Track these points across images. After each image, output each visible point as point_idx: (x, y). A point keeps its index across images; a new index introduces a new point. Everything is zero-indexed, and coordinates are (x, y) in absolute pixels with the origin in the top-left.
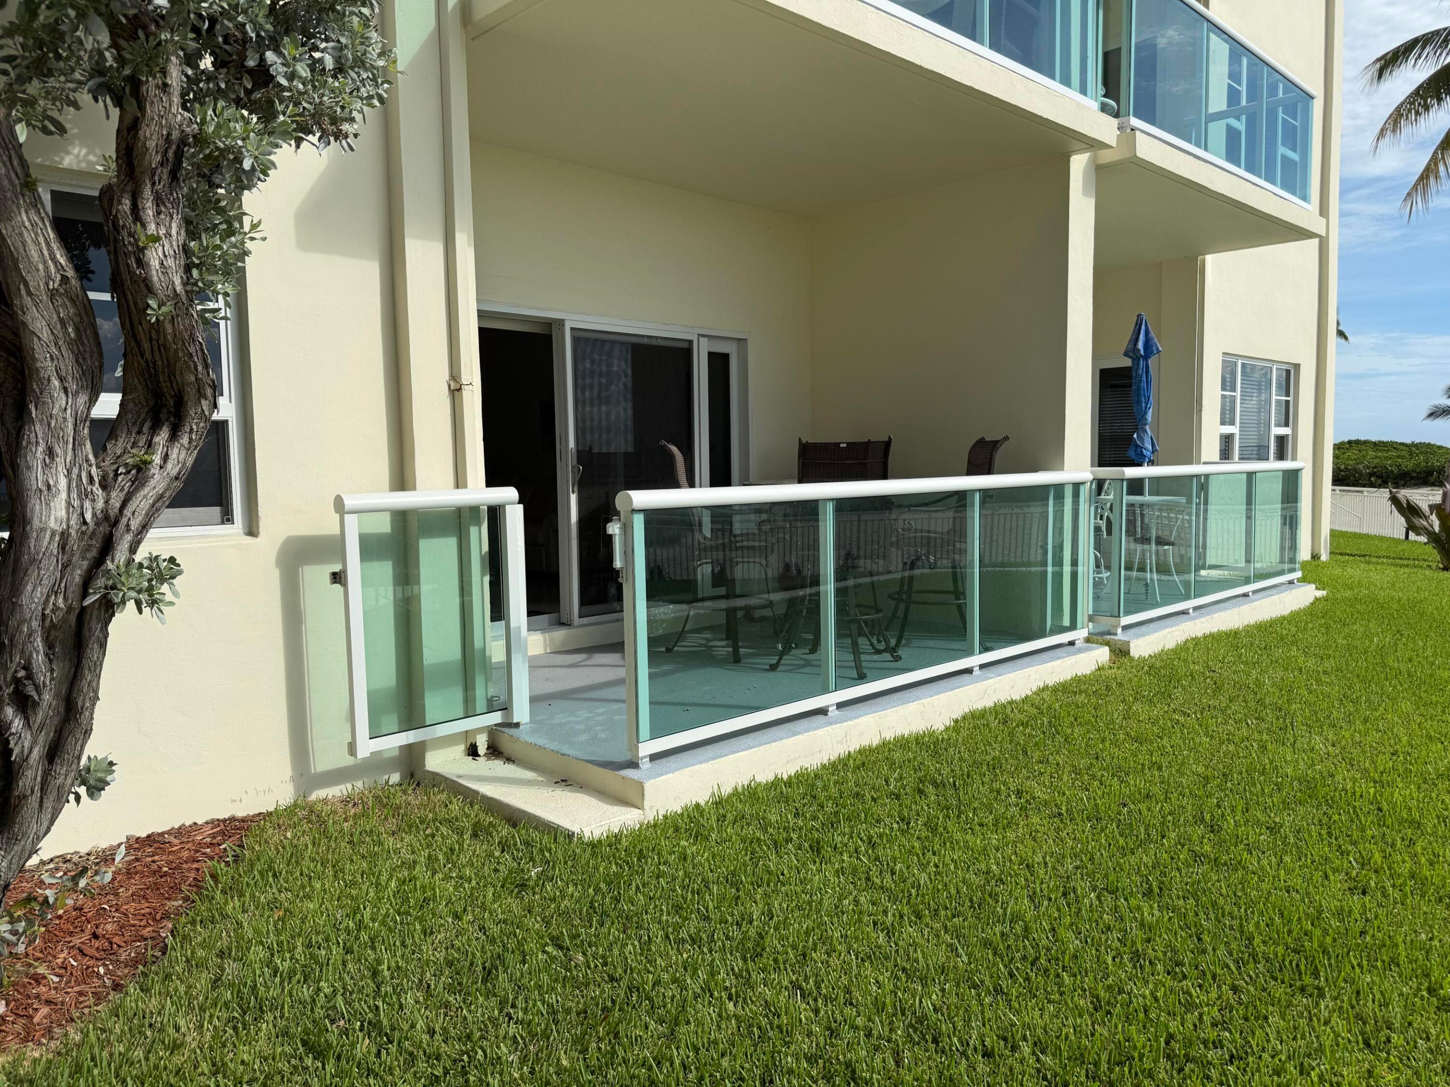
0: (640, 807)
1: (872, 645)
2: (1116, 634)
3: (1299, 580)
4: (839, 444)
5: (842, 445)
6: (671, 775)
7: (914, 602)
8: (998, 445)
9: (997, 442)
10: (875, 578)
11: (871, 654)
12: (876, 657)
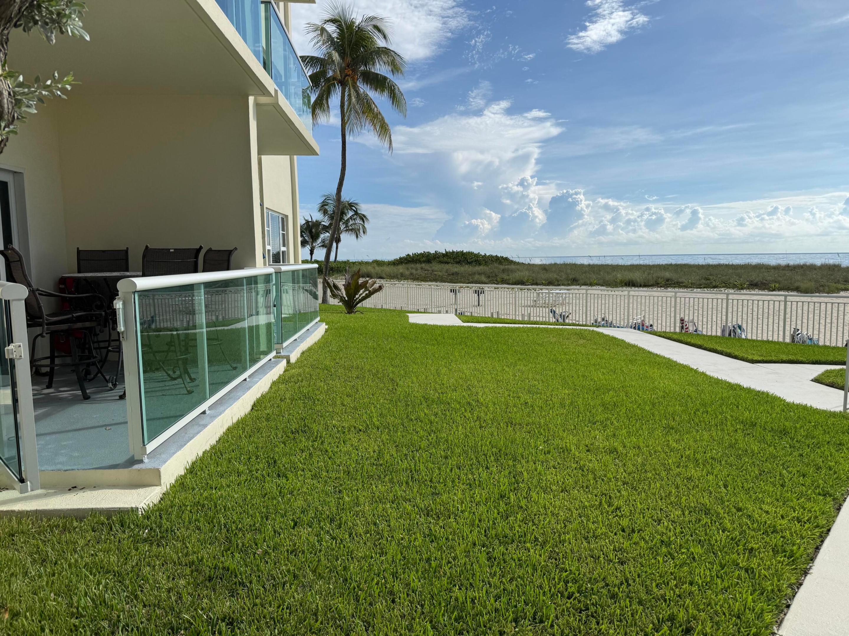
0: (160, 485)
1: (169, 375)
2: (280, 353)
3: (319, 321)
4: (170, 249)
5: (171, 251)
6: (169, 461)
7: (190, 346)
8: (232, 252)
9: (232, 251)
10: (179, 332)
11: (169, 380)
12: (171, 383)
